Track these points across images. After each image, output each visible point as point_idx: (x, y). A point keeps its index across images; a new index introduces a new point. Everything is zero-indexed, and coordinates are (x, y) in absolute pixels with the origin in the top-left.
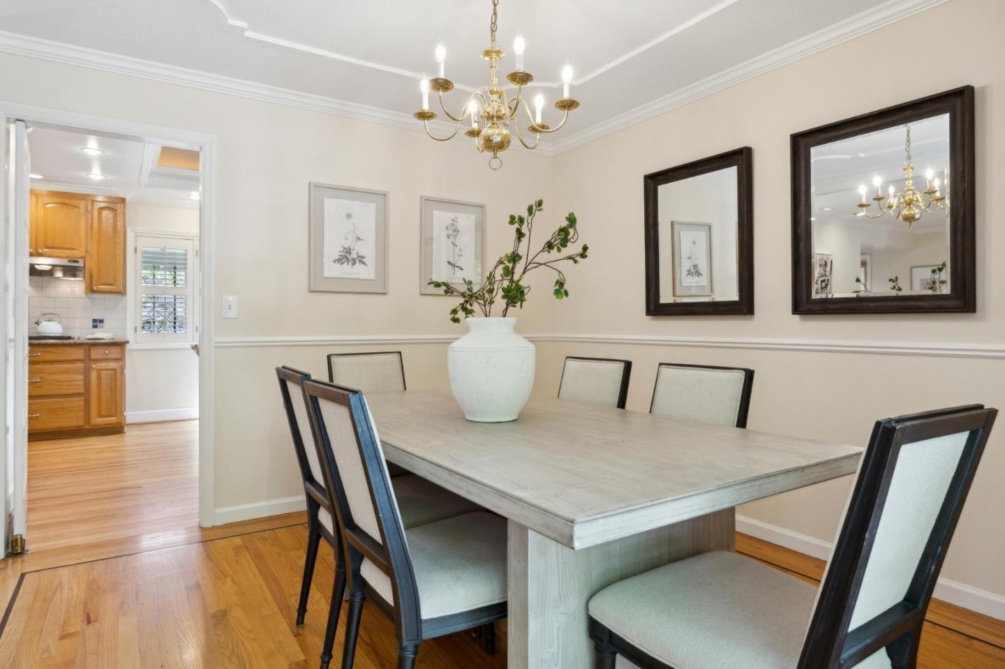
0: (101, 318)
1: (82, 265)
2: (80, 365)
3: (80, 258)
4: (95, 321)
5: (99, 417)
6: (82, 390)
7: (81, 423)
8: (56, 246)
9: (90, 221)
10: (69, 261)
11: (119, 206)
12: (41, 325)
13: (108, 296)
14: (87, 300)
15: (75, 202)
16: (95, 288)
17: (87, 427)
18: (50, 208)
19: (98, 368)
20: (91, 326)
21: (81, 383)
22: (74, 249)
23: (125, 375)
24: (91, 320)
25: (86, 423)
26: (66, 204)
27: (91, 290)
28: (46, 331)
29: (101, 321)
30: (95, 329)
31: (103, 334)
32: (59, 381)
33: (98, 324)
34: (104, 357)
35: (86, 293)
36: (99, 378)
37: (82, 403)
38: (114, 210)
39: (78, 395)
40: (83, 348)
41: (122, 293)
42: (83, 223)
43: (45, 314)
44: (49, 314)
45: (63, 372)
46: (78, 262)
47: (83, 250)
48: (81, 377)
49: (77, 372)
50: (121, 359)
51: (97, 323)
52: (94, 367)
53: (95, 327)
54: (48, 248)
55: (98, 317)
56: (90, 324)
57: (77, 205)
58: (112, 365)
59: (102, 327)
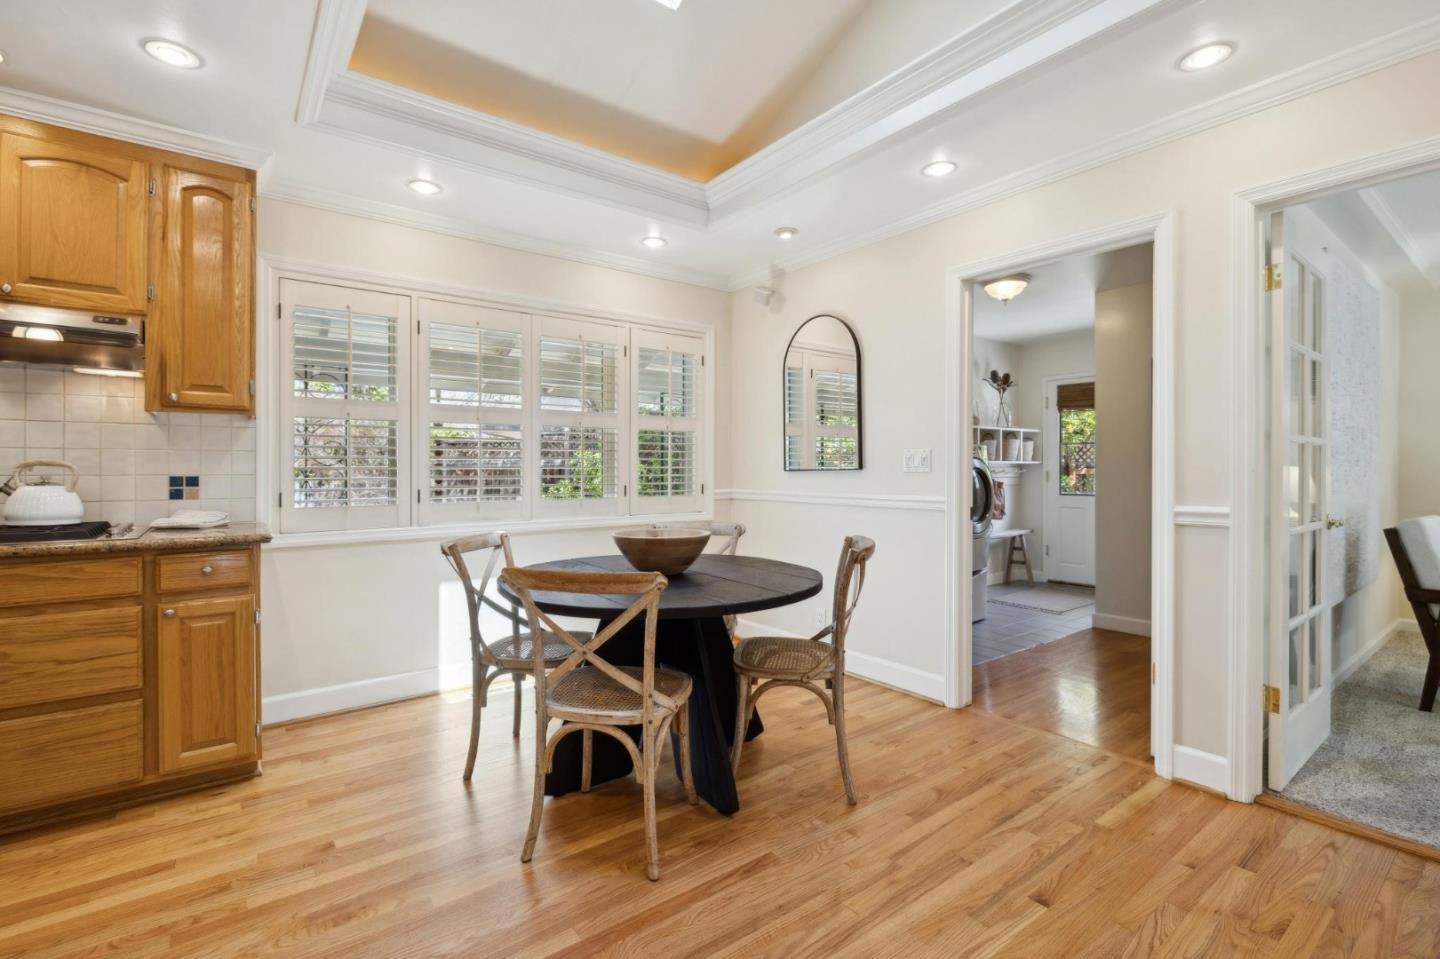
0: (192, 474)
1: (137, 331)
2: (133, 610)
3: (133, 313)
4: (175, 481)
5: (184, 751)
6: (135, 680)
7: (133, 772)
8: (56, 276)
9: (159, 220)
10: (96, 320)
11: (237, 189)
12: (15, 495)
13: (210, 419)
14: (155, 428)
15: (116, 163)
16: (174, 396)
17: (151, 779)
18: (39, 170)
19: (181, 614)
20: (166, 495)
21: (134, 659)
22: (112, 290)
23: (258, 627)
24: (166, 482)
25: (145, 774)
26: (88, 166)
27: (161, 401)
28: (34, 513)
29: (193, 481)
30: (176, 503)
31: (199, 516)
32: (60, 662)
33: (186, 489)
34: (202, 583)
35: (148, 409)
36: (186, 641)
37: (134, 717)
38: (226, 198)
39: (123, 694)
40: (138, 561)
41: (246, 411)
42: (137, 225)
43: (29, 466)
44: (41, 464)
45: (71, 635)
46: (122, 322)
47: (141, 294)
48: (132, 644)
49: (119, 629)
50: (248, 585)
51: (180, 487)
52: (170, 611)
53: (176, 495)
54: (33, 280)
55: (184, 472)
56: (165, 489)
57: (123, 173)
58: (223, 602)
59: (195, 496)
